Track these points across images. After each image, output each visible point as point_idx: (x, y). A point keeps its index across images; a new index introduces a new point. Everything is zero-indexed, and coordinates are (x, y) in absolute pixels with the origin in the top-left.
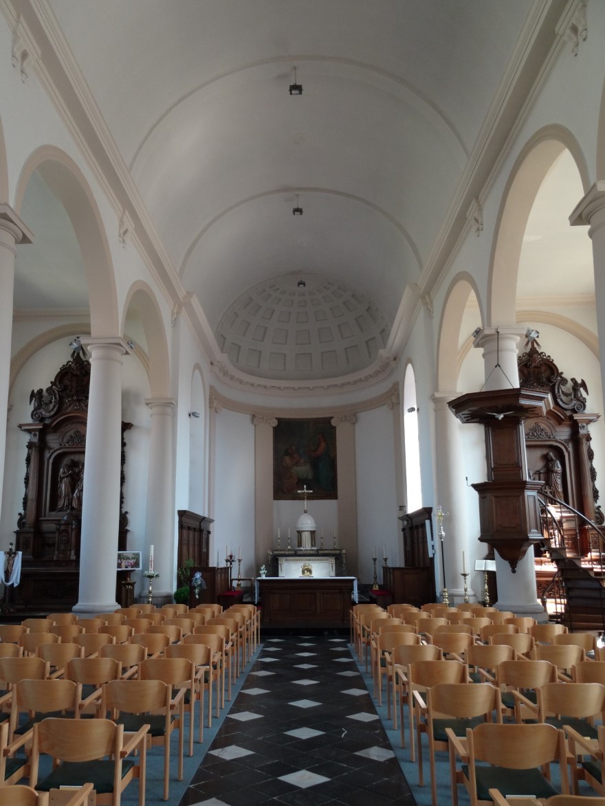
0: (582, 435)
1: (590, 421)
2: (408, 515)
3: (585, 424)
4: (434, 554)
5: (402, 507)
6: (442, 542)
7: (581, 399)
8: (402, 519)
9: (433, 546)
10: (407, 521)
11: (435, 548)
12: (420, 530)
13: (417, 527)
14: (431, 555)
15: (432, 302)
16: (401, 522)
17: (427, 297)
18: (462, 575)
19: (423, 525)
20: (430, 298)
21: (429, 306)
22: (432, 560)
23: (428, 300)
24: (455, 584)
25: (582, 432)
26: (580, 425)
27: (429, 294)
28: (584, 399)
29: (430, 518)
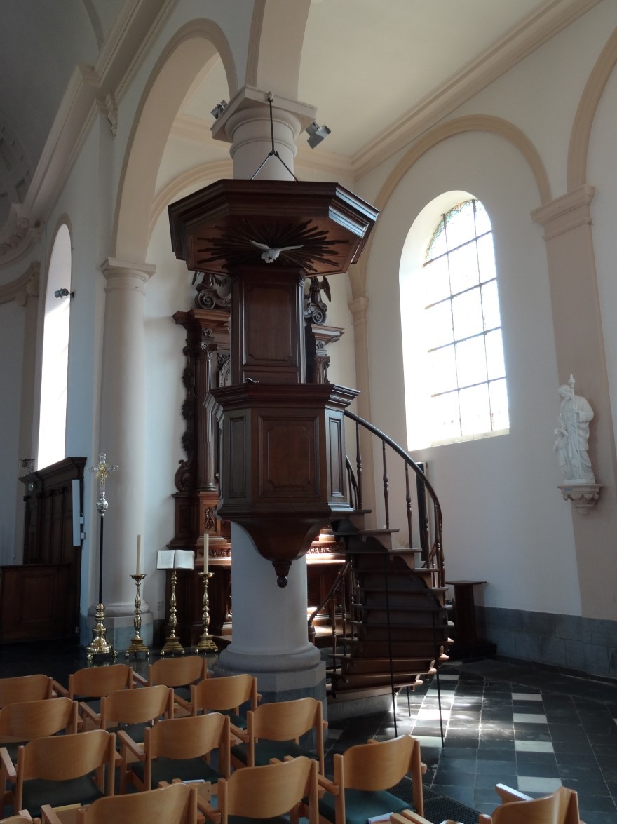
0: (320, 357)
1: (330, 339)
2: (37, 473)
3: (323, 343)
4: (82, 540)
5: (29, 461)
6: (102, 518)
7: (321, 305)
8: (24, 480)
9: (82, 526)
10: (35, 483)
11: (85, 529)
12: (58, 498)
13: (53, 493)
14: (76, 543)
15: (116, 109)
16: (23, 485)
17: (108, 97)
18: (134, 577)
19: (67, 490)
20: (113, 99)
21: (110, 116)
22: (78, 550)
23: (110, 105)
24: (117, 594)
25: (319, 353)
26: (317, 343)
27: (112, 94)
28: (325, 306)
29: (80, 477)
